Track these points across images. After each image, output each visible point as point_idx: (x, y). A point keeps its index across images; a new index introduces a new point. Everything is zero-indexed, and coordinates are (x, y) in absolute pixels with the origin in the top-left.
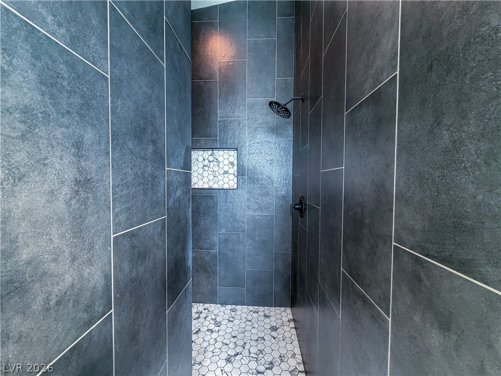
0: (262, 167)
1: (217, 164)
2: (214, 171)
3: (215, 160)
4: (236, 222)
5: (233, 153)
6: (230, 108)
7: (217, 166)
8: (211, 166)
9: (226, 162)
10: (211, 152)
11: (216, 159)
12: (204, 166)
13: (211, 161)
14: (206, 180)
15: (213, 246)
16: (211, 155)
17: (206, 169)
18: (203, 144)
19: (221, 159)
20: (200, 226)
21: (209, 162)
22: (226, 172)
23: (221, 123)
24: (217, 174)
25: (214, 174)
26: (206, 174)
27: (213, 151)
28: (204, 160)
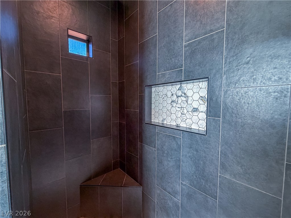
0: (254, 105)
1: (185, 99)
2: (181, 107)
3: (183, 95)
4: (203, 180)
5: (204, 84)
6: (199, 23)
7: (185, 102)
8: (180, 102)
9: (196, 97)
10: (179, 86)
11: (185, 94)
12: (172, 102)
13: (179, 96)
14: (174, 117)
15: (176, 194)
16: (179, 90)
17: (175, 105)
18: (168, 78)
19: (189, 93)
20: (164, 165)
21: (178, 97)
22: (195, 110)
23: (187, 48)
24: (185, 111)
25: (181, 111)
26: (173, 110)
27: (181, 84)
28: (172, 95)
